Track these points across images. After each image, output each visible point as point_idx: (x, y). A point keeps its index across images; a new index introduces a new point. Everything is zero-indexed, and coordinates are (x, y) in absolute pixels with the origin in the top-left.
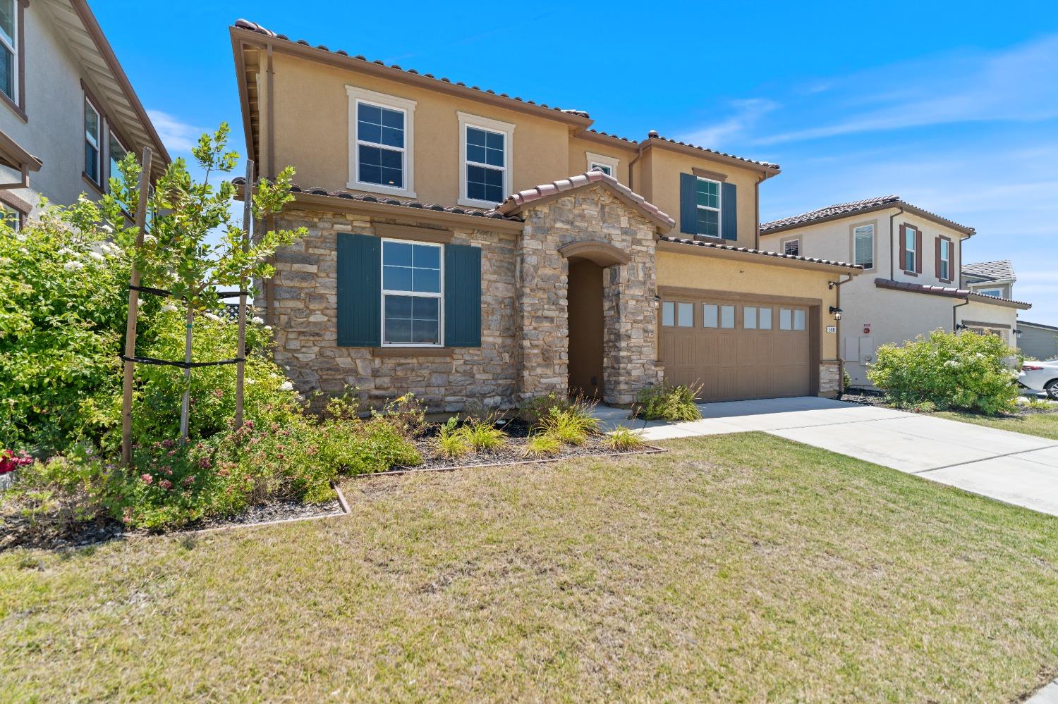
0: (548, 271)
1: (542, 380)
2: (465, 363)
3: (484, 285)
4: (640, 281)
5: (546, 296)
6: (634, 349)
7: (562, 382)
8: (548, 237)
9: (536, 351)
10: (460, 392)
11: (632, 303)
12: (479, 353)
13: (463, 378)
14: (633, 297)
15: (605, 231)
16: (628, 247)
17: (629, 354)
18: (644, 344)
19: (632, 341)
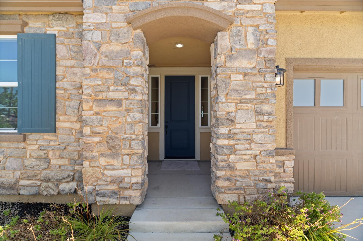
0: (115, 47)
1: (106, 172)
2: (40, 148)
3: (60, 71)
4: (250, 50)
5: (111, 75)
6: (240, 136)
7: (135, 174)
8: (114, 7)
9: (96, 139)
10: (35, 176)
12: (55, 138)
13: (38, 163)
16: (230, 7)
17: (232, 142)
18: (257, 130)
19: (238, 126)
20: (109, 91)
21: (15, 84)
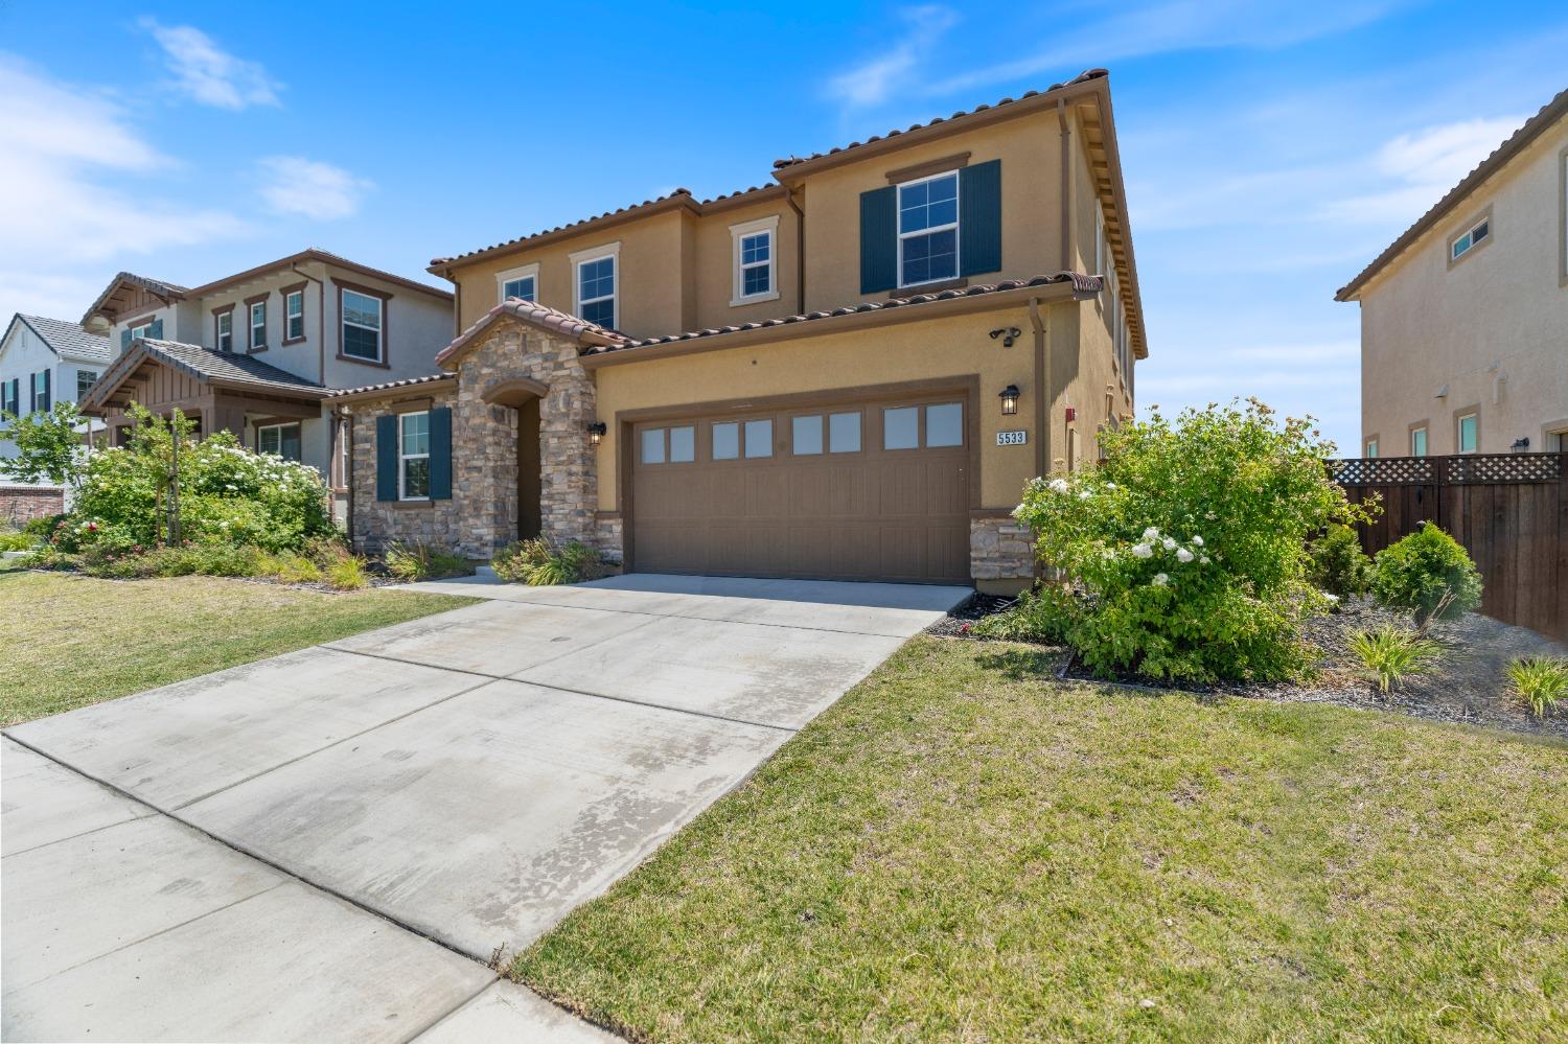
1: (474, 531)
2: (443, 514)
4: (563, 414)
5: (475, 446)
6: (556, 497)
7: (488, 533)
8: (476, 386)
9: (466, 502)
11: (553, 442)
12: (451, 504)
13: (441, 528)
14: (554, 434)
15: (526, 363)
16: (548, 375)
18: (568, 491)
19: (555, 486)
20: (474, 459)
21: (427, 455)
